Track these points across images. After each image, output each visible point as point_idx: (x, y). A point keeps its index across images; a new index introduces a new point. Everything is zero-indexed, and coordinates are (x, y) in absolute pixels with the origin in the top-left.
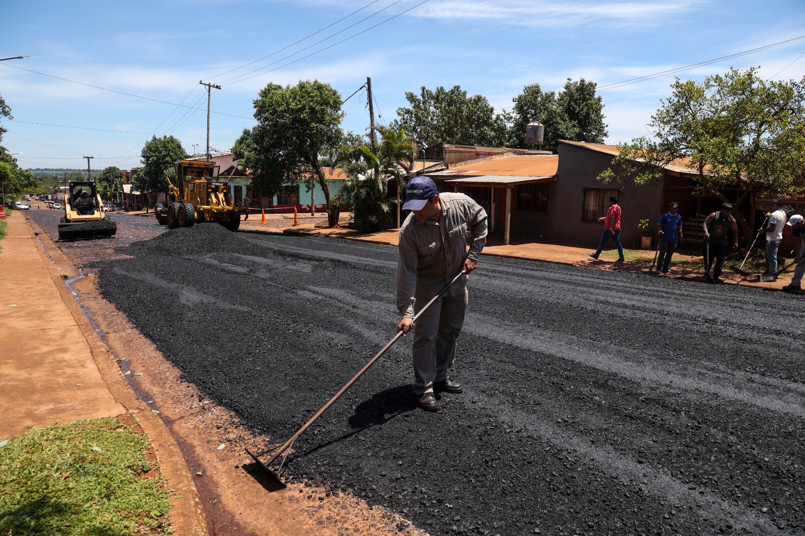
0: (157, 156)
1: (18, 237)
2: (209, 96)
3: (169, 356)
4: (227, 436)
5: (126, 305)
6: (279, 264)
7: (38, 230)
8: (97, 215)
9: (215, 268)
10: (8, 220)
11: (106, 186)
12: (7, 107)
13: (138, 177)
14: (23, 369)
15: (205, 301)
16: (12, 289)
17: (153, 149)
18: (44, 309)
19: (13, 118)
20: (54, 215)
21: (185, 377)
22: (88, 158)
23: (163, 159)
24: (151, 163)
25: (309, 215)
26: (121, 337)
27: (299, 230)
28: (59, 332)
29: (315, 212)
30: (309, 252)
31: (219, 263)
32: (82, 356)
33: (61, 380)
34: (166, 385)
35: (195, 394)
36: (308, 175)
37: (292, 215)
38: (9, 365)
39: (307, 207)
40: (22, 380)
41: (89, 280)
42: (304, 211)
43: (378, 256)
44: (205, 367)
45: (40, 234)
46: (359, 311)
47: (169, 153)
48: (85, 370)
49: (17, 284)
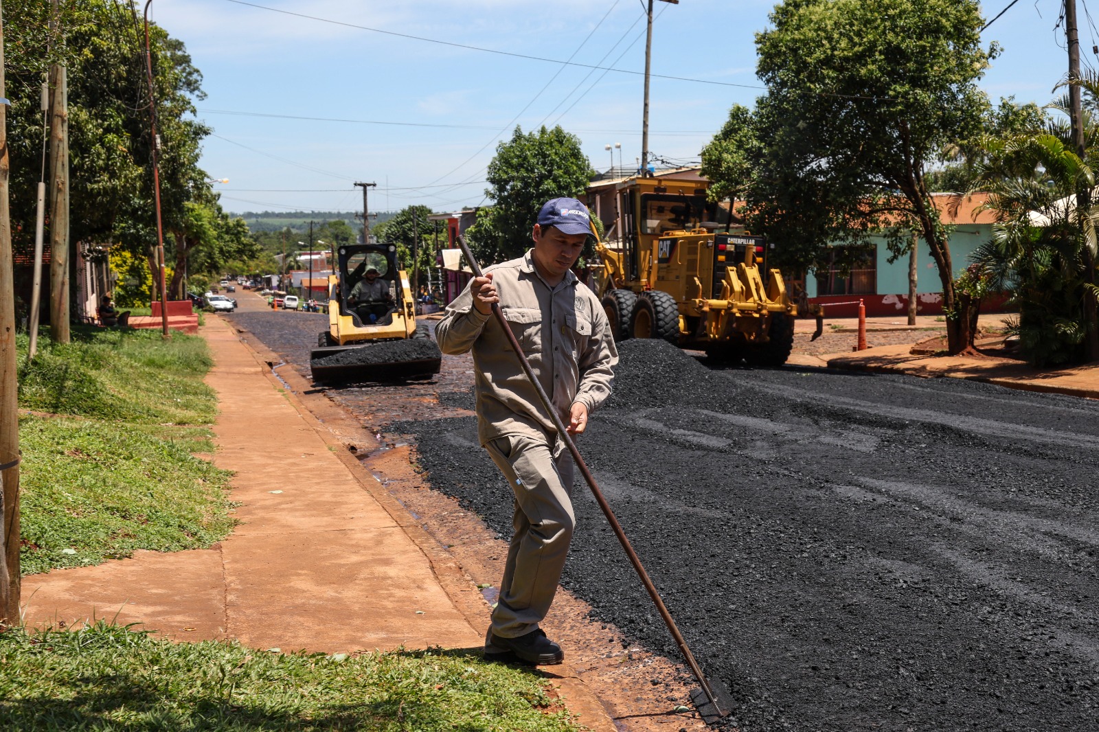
0: (523, 179)
1: (236, 370)
2: (650, 22)
3: (567, 583)
4: (669, 694)
5: (479, 499)
6: (801, 433)
7: (272, 357)
8: (399, 324)
9: (661, 438)
10: (201, 333)
11: (404, 253)
12: (197, 71)
13: (479, 232)
14: (325, 584)
15: (635, 498)
16: (264, 466)
17: (515, 161)
18: (334, 500)
19: (206, 95)
20: (292, 323)
21: (598, 614)
22: (365, 186)
23: (538, 184)
24: (509, 196)
25: (902, 321)
26: (476, 553)
27: (869, 359)
28: (370, 535)
29: (920, 313)
30: (883, 410)
31: (665, 429)
32: (416, 572)
33: (389, 604)
34: (564, 625)
35: (615, 638)
36: (894, 218)
37: (852, 323)
38: (302, 577)
39: (896, 300)
40: (328, 600)
41: (398, 455)
42: (890, 311)
43: (1059, 422)
44: (633, 599)
45: (276, 364)
46: (964, 528)
47: (550, 172)
48: (425, 593)
49: (270, 457)
